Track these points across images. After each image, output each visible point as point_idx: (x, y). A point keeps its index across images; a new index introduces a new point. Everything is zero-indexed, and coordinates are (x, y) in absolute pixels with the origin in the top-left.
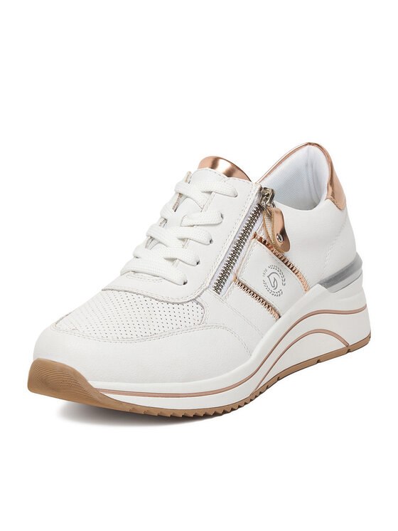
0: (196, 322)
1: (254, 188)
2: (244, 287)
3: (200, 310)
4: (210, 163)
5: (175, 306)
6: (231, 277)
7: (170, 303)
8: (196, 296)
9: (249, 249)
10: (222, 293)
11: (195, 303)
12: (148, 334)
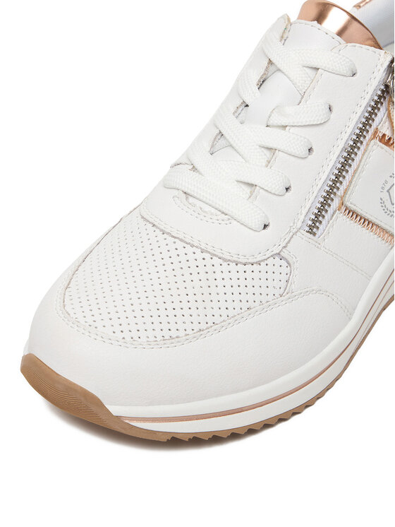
0: (277, 292)
1: (382, 60)
2: (352, 213)
3: (285, 270)
4: (314, 12)
5: (248, 268)
6: (335, 204)
7: (241, 263)
8: (280, 248)
9: (365, 157)
10: (318, 233)
11: (277, 259)
12: (203, 326)
